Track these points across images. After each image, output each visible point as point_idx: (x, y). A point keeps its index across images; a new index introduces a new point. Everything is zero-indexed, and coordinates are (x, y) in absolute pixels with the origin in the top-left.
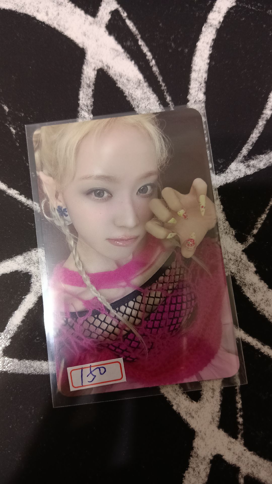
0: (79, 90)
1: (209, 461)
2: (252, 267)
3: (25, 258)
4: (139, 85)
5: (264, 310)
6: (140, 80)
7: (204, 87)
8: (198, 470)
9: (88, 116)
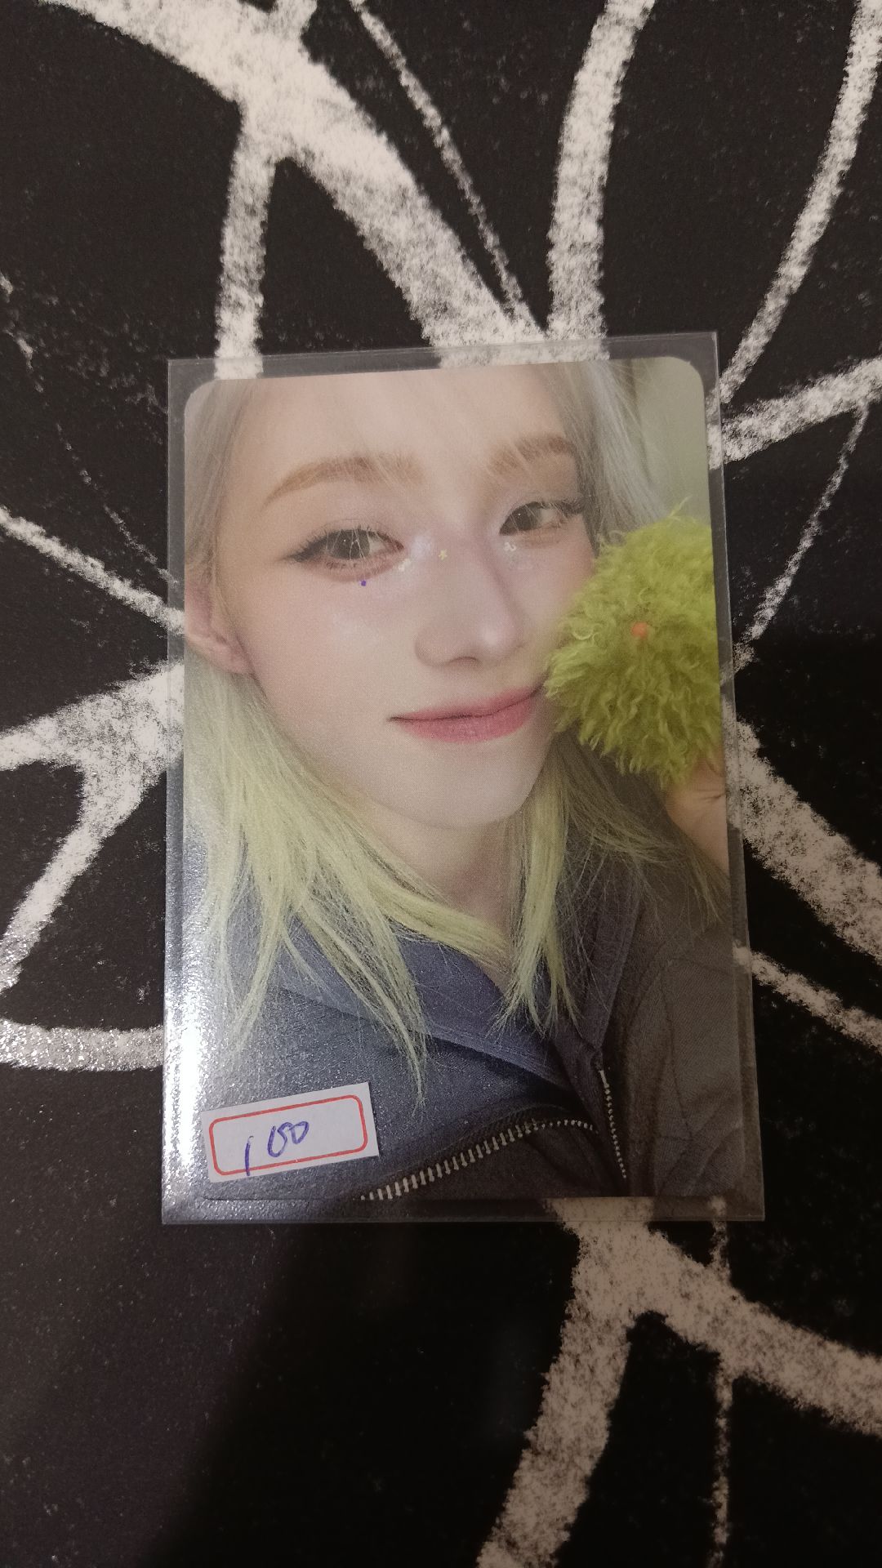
0: (222, 225)
1: (622, 1333)
2: (748, 738)
3: (61, 723)
4: (402, 205)
5: (786, 868)
6: (405, 190)
7: (599, 205)
8: (591, 1364)
9: (250, 301)
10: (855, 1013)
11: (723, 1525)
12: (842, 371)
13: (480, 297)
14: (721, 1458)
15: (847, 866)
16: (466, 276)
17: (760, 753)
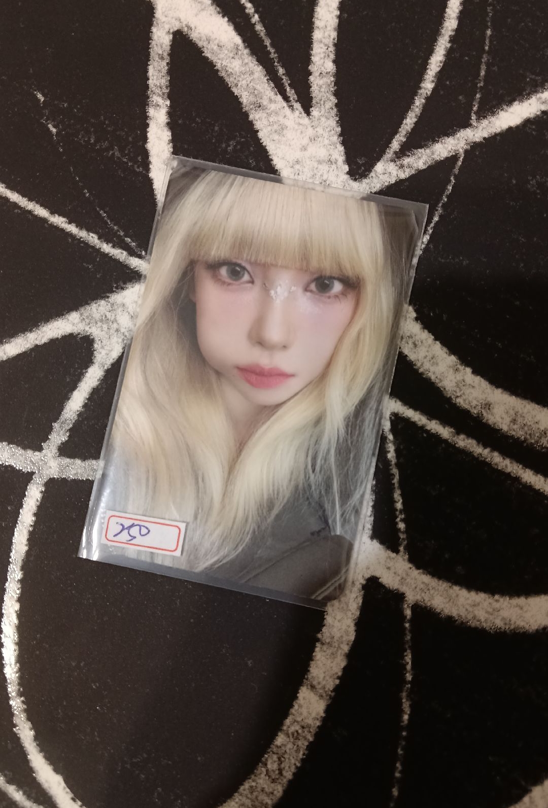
0: (147, 65)
1: (360, 586)
2: (411, 312)
3: (81, 314)
4: (236, 53)
5: (429, 372)
6: (238, 46)
7: (333, 52)
9: (163, 103)
10: (462, 436)
11: (409, 672)
12: (452, 135)
13: (276, 100)
14: (408, 641)
15: (457, 370)
16: (269, 89)
17: (417, 319)
